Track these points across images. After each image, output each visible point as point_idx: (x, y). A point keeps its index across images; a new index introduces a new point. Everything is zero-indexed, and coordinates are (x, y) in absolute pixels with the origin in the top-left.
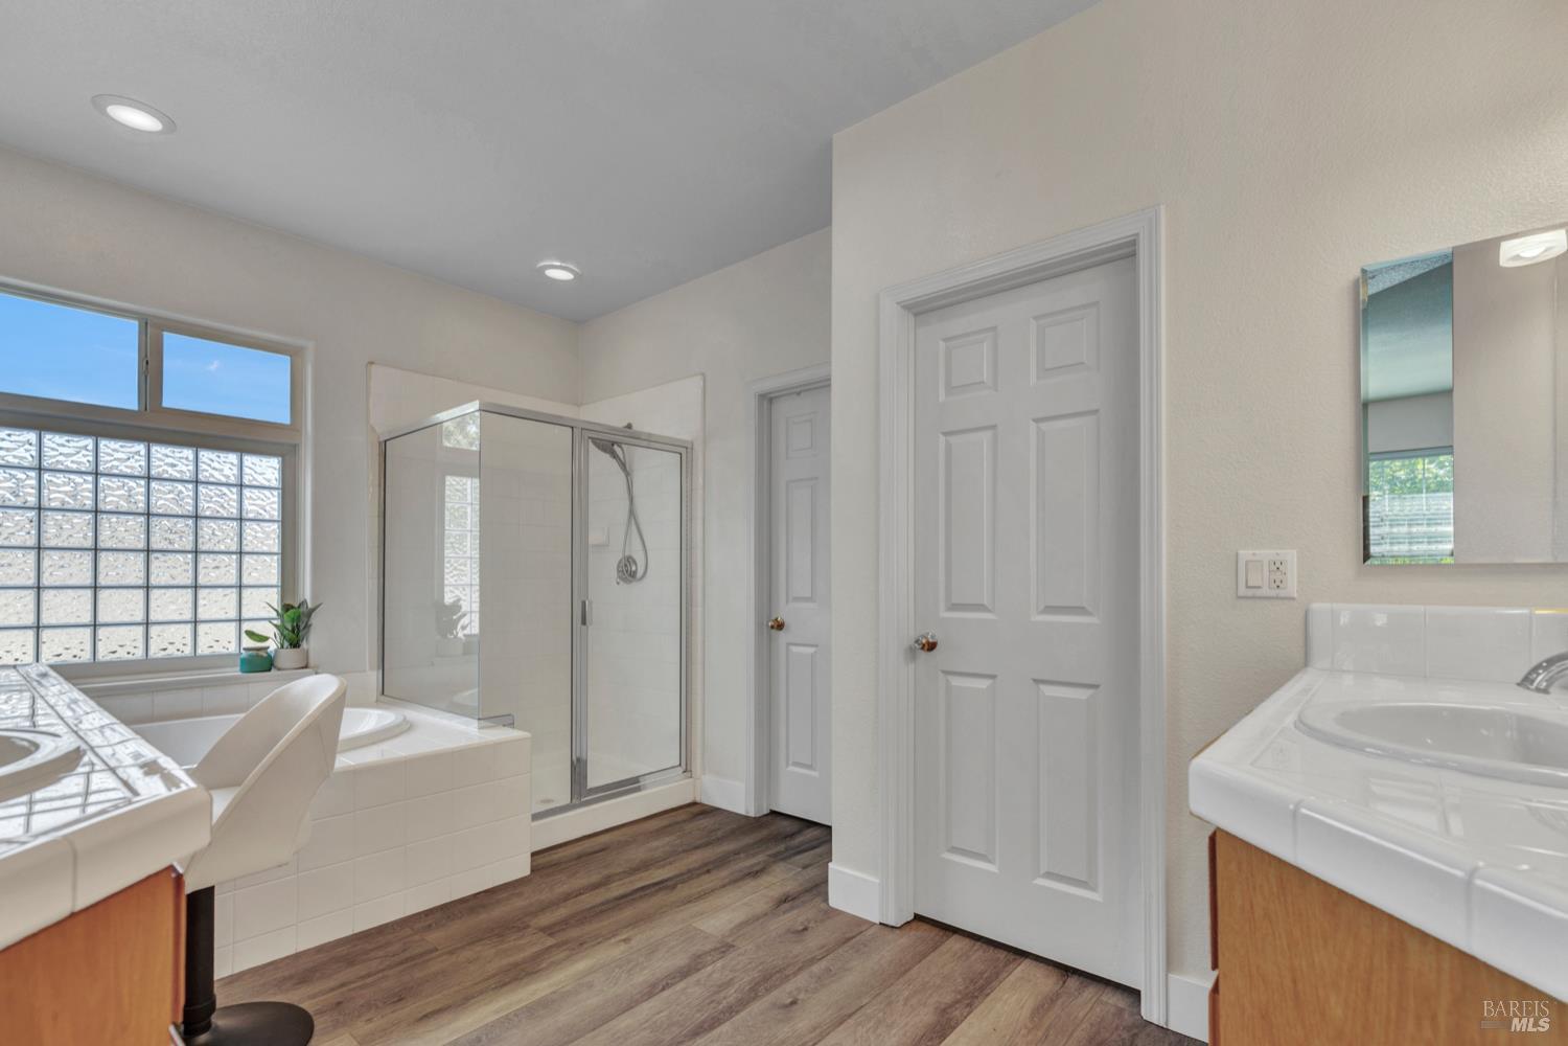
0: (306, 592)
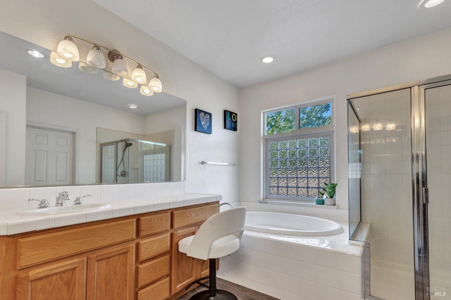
0: (335, 182)
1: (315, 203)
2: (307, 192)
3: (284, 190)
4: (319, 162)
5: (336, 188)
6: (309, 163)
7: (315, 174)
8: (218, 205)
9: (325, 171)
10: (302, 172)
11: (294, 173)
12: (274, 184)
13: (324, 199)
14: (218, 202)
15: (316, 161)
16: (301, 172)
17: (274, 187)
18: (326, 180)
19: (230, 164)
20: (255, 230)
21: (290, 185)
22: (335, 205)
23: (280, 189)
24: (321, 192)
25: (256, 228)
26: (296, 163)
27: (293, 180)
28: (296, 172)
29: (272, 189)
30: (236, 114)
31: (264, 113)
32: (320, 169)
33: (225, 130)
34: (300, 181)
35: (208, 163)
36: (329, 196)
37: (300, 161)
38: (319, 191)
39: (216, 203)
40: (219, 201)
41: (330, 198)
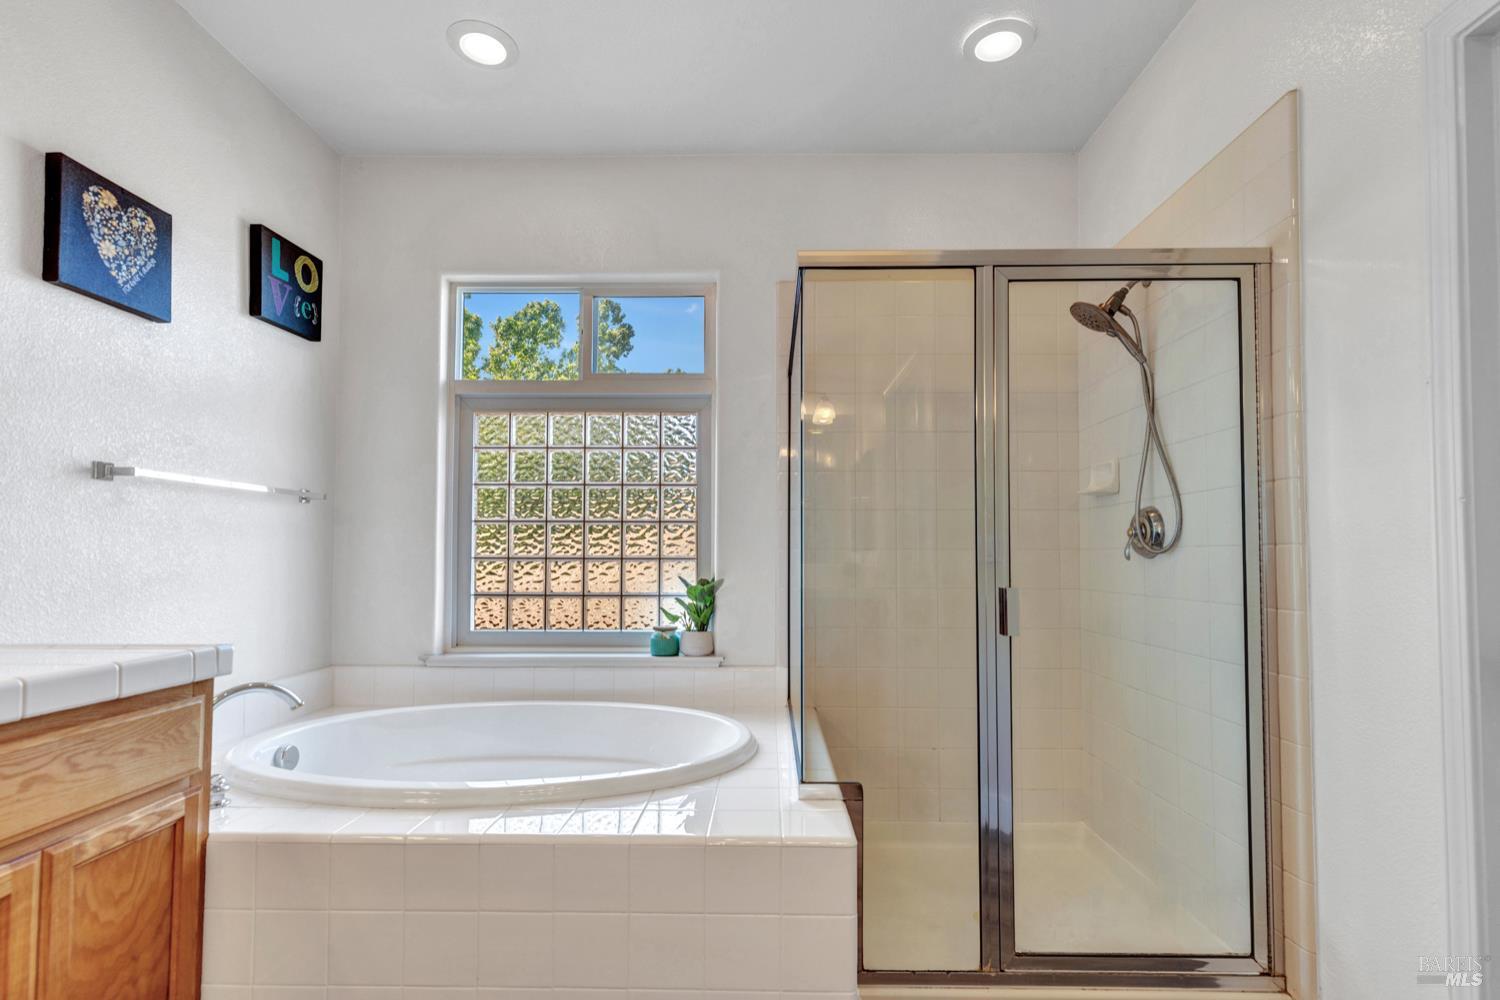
0: (715, 573)
1: (649, 649)
2: (618, 611)
3: (535, 607)
4: (662, 503)
5: (718, 594)
6: (629, 506)
7: (647, 547)
8: (201, 701)
9: (680, 537)
10: (601, 538)
11: (573, 541)
12: (490, 585)
13: (679, 636)
14: (203, 687)
15: (652, 498)
16: (598, 539)
17: (490, 596)
18: (685, 568)
19: (282, 492)
20: (410, 801)
21: (555, 587)
22: (713, 653)
23: (515, 603)
24: (668, 611)
25: (417, 794)
26: (580, 502)
27: (569, 568)
28: (580, 539)
29: (484, 604)
30: (319, 264)
31: (452, 286)
32: (666, 527)
33: (254, 322)
34: (596, 570)
35: (139, 472)
36: (696, 625)
37: (600, 497)
38: (660, 608)
39: (189, 691)
40: (211, 681)
41: (699, 631)
